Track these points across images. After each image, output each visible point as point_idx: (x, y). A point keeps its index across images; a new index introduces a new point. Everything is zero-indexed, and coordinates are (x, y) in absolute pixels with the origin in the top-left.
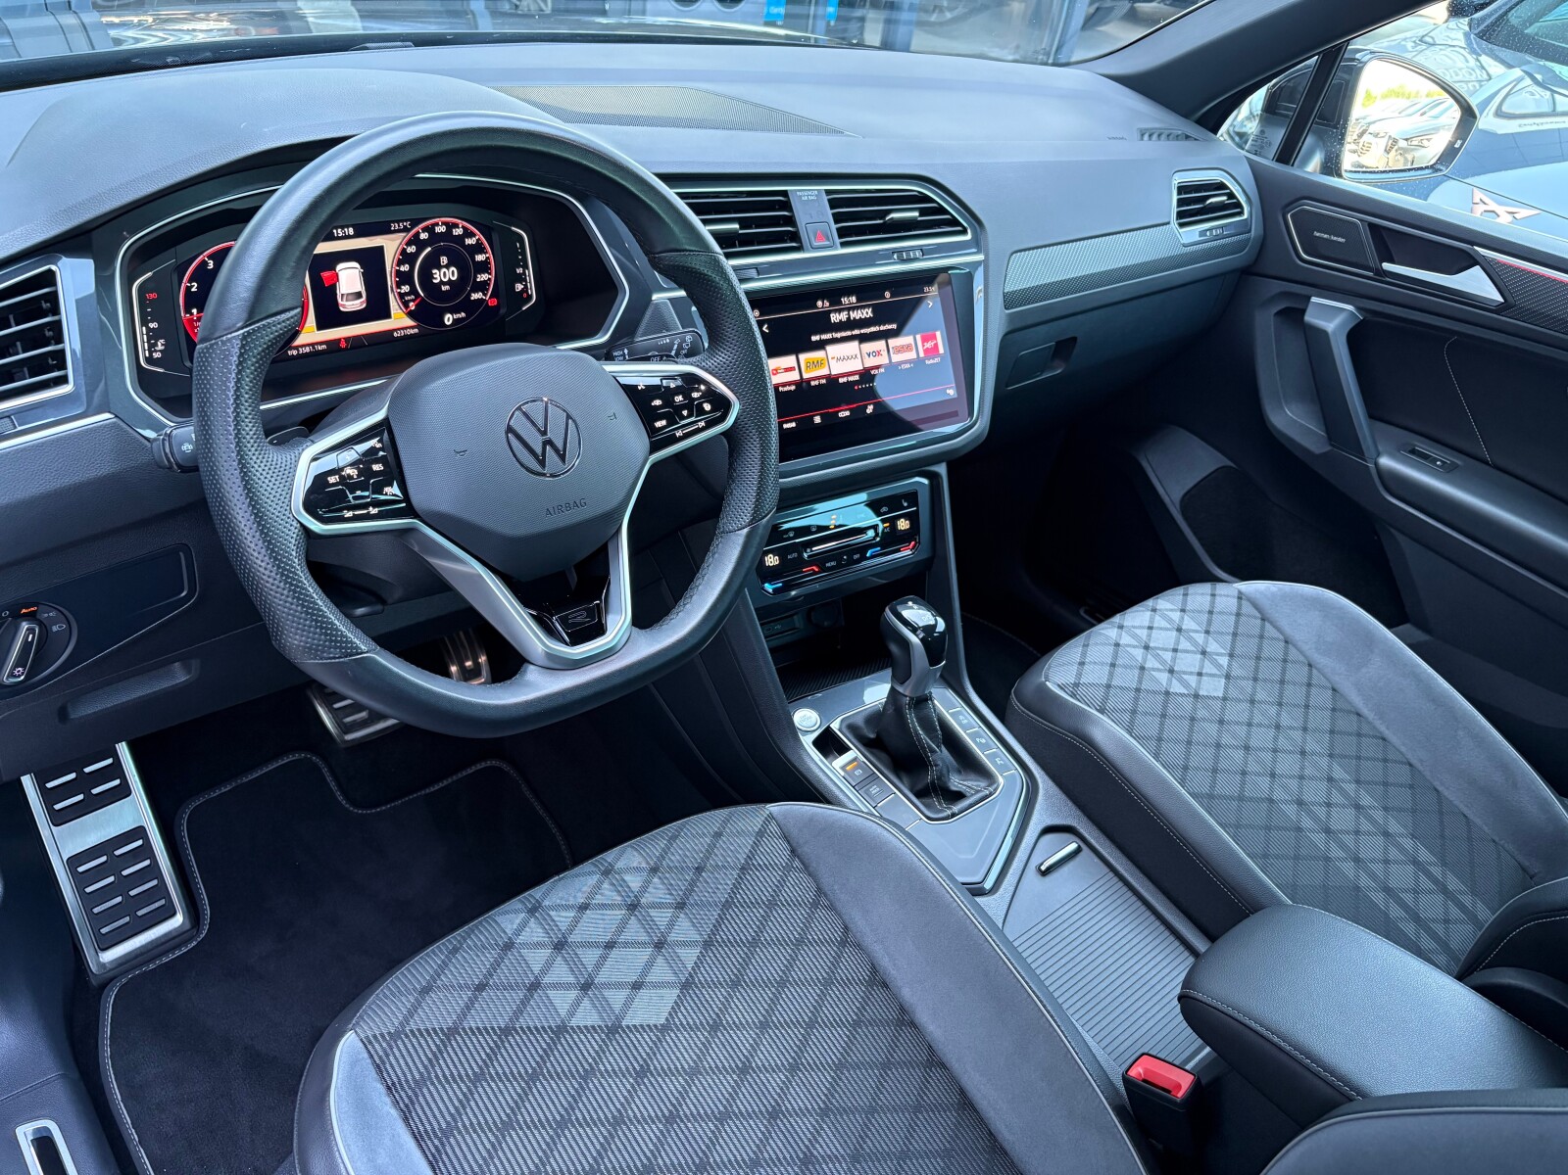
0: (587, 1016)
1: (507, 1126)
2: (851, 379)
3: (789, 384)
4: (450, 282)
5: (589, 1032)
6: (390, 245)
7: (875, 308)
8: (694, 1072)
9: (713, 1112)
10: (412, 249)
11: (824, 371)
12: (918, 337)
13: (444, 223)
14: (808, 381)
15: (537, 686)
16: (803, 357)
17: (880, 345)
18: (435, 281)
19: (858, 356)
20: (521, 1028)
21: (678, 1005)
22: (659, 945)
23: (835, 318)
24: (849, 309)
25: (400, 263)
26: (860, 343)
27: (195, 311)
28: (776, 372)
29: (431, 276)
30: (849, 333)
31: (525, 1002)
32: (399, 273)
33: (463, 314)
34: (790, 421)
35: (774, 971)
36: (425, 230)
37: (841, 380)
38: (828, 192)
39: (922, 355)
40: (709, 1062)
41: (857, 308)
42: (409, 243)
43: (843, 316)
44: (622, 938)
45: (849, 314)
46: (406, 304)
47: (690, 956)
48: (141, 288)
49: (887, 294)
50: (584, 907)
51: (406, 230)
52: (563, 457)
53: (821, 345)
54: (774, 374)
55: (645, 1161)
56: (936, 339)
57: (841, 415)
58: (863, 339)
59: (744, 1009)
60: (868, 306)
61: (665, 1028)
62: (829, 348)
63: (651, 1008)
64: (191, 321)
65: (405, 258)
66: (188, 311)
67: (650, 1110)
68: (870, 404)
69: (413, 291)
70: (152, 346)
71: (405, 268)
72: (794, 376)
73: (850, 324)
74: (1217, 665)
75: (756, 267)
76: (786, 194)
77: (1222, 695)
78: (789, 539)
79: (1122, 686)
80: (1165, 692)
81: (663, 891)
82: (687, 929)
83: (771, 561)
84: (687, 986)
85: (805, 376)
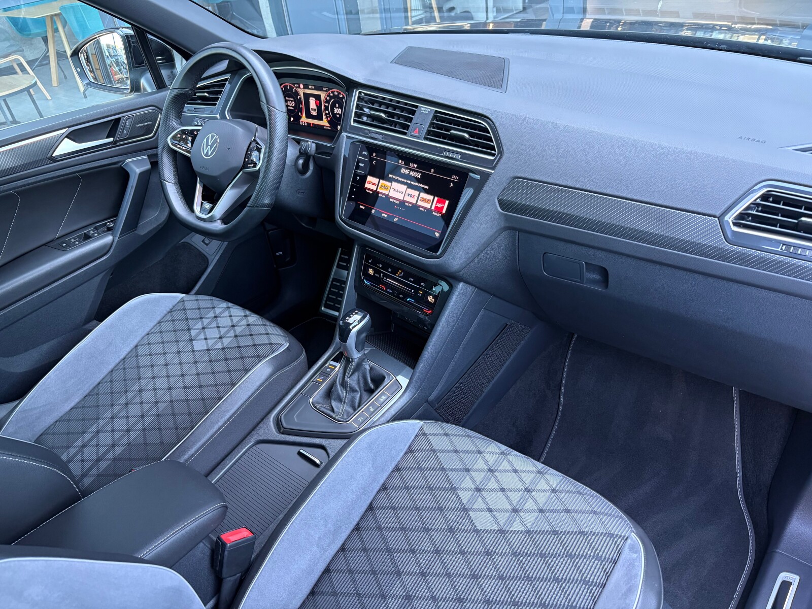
0: (194, 333)
2: (395, 201)
3: (371, 190)
4: (339, 114)
5: (189, 335)
6: (323, 95)
7: (423, 175)
8: (180, 363)
9: (169, 373)
10: (328, 99)
11: (387, 192)
12: (436, 199)
13: (337, 92)
14: (379, 193)
16: (382, 181)
17: (416, 193)
18: (335, 112)
19: (404, 193)
20: (188, 322)
21: (201, 351)
22: (221, 338)
23: (403, 171)
24: (411, 170)
25: (325, 102)
26: (407, 188)
28: (369, 182)
29: (334, 110)
30: (405, 181)
31: (196, 319)
32: (325, 106)
34: (363, 206)
35: (217, 369)
36: (332, 92)
37: (391, 200)
38: (435, 112)
39: (433, 208)
40: (184, 366)
41: (415, 171)
42: (328, 96)
43: (407, 172)
44: (221, 329)
45: (410, 172)
46: (327, 117)
47: (218, 346)
49: (432, 171)
50: (231, 316)
51: (326, 91)
53: (391, 180)
54: (367, 183)
56: (444, 204)
57: (383, 215)
58: (410, 186)
59: (203, 366)
60: (420, 172)
61: (193, 351)
62: (393, 183)
63: (199, 345)
67: (168, 359)
68: (397, 218)
69: (329, 114)
71: (327, 105)
72: (375, 188)
73: (408, 177)
74: (510, 521)
75: (382, 134)
76: (417, 107)
77: (479, 529)
78: (379, 267)
79: (441, 459)
80: (454, 487)
81: (241, 330)
82: (228, 342)
83: (371, 272)
84: (208, 350)
85: (378, 190)
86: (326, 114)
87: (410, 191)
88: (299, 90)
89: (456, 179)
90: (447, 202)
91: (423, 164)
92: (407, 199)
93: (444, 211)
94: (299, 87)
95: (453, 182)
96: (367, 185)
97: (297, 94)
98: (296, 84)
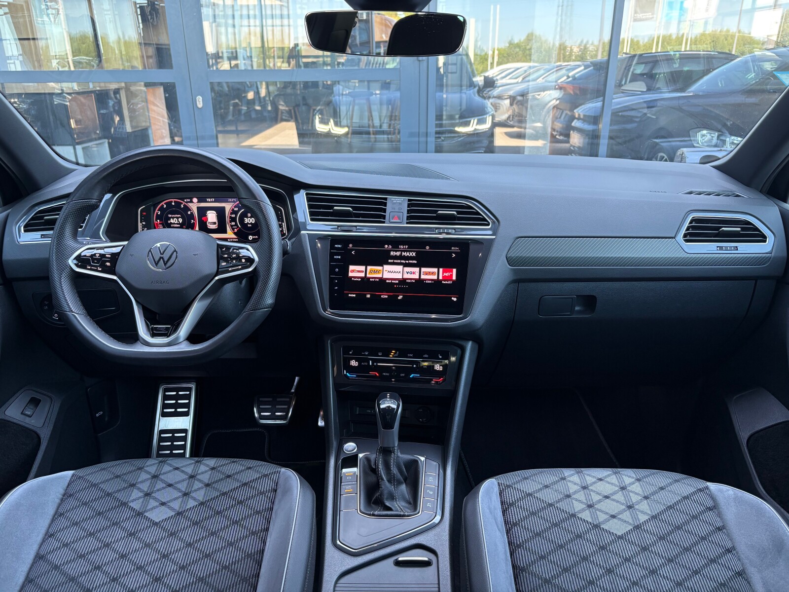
0: (136, 505)
1: (76, 524)
2: (393, 282)
3: (358, 278)
4: (251, 223)
5: (131, 510)
6: (228, 207)
7: (418, 253)
8: (147, 545)
9: (138, 563)
10: (236, 209)
11: (380, 276)
12: (441, 270)
14: (369, 278)
15: (138, 349)
16: (369, 268)
17: (416, 269)
18: (245, 222)
19: (401, 272)
20: (114, 496)
21: (169, 518)
22: (186, 494)
23: (392, 253)
24: (402, 251)
25: (231, 214)
26: (404, 267)
27: (158, 221)
28: (353, 271)
29: (244, 220)
30: (399, 261)
31: (124, 488)
32: (231, 217)
33: (257, 237)
34: (353, 294)
35: (215, 528)
37: (387, 281)
38: (409, 200)
39: (441, 278)
41: (407, 251)
42: (235, 207)
43: (398, 254)
44: (176, 485)
45: (402, 253)
46: (233, 229)
47: (191, 504)
48: (141, 211)
49: (428, 248)
50: (177, 469)
51: (234, 202)
52: (165, 264)
53: (381, 264)
54: (351, 272)
55: (100, 564)
56: (452, 272)
57: (382, 296)
58: (405, 265)
60: (414, 251)
61: (155, 524)
63: (158, 515)
64: (157, 224)
65: (233, 212)
66: (156, 220)
67: (120, 549)
68: (401, 295)
69: (236, 225)
71: (233, 216)
72: (363, 275)
73: (401, 257)
74: (634, 517)
75: (356, 226)
76: (386, 199)
77: (620, 534)
78: (365, 355)
79: (541, 498)
80: (572, 514)
81: (208, 477)
82: (200, 495)
83: (354, 363)
84: (179, 514)
85: (368, 276)
86: (232, 226)
87: (407, 269)
88: (190, 205)
89: (457, 250)
90: (454, 270)
91: (412, 243)
92: (406, 276)
93: (454, 278)
94: (191, 202)
95: (454, 253)
96: (350, 274)
97: (187, 209)
98: (186, 198)
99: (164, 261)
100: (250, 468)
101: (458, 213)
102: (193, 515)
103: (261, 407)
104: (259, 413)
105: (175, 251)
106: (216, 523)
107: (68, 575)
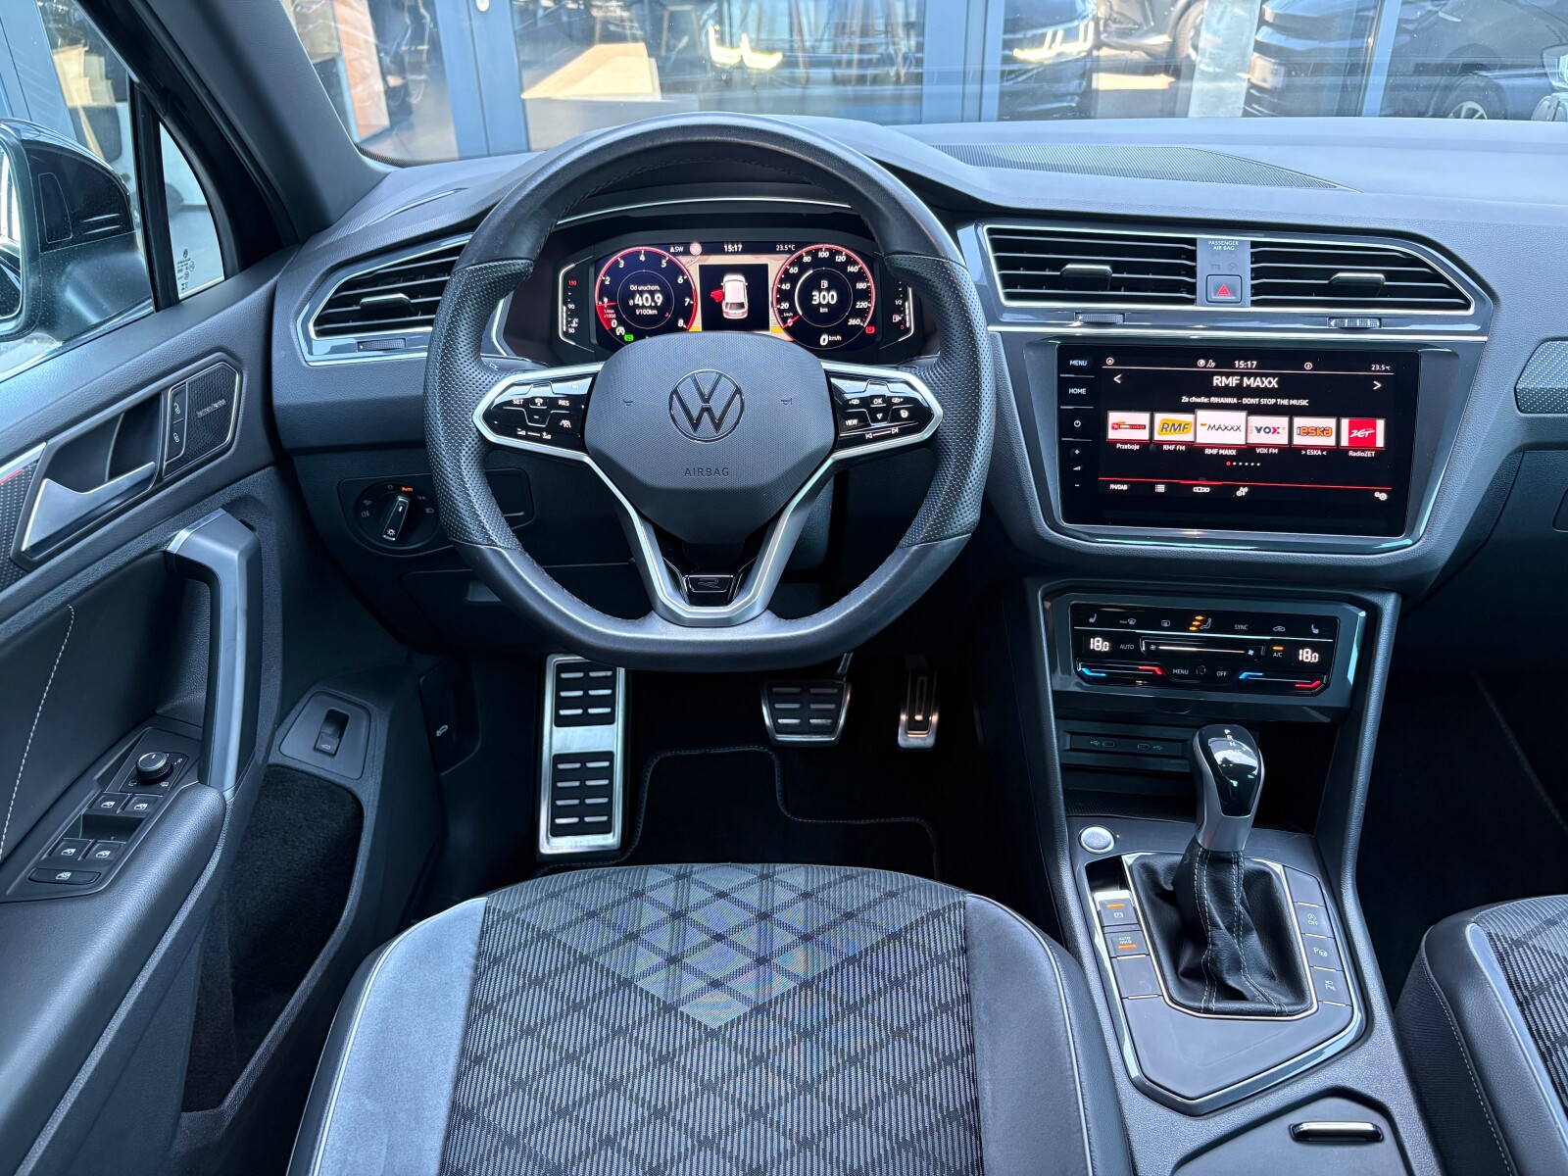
0: (655, 985)
1: (529, 1031)
2: (1223, 452)
3: (1132, 442)
4: (828, 305)
5: (647, 998)
6: (775, 265)
7: (1282, 379)
8: (708, 1087)
9: (700, 1132)
10: (794, 270)
11: (1188, 437)
12: (1345, 422)
13: (827, 249)
14: (1161, 444)
16: (1159, 417)
17: (1282, 422)
18: (814, 302)
19: (1243, 429)
20: (597, 963)
21: (739, 1021)
22: (761, 961)
23: (1218, 381)
24: (1242, 375)
25: (782, 281)
26: (1249, 414)
27: (606, 300)
28: (1118, 426)
29: (811, 298)
30: (1234, 401)
31: (615, 945)
32: (779, 290)
33: (839, 338)
34: (1123, 483)
35: (854, 1046)
36: (808, 253)
37: (1207, 451)
38: (1254, 245)
39: (1345, 442)
40: (729, 1087)
41: (1255, 375)
42: (792, 264)
43: (1233, 381)
44: (733, 938)
45: (1242, 380)
46: (784, 320)
47: (781, 985)
48: (566, 275)
49: (1309, 366)
50: (721, 895)
51: (790, 252)
52: (717, 426)
53: (1191, 409)
54: (1113, 428)
55: (612, 1133)
56: (1375, 428)
57: (1196, 490)
58: (1253, 410)
59: (797, 1060)
60: (1274, 376)
61: (713, 1034)
62: (1202, 414)
63: (714, 1010)
64: (602, 308)
65: (787, 277)
66: (601, 299)
67: (648, 1094)
68: (1244, 486)
69: (792, 308)
70: (569, 323)
71: (786, 287)
72: (1144, 435)
73: (1239, 391)
75: (1122, 312)
76: (1193, 242)
78: (1128, 626)
81: (801, 917)
82: (798, 962)
83: (1099, 645)
84: (759, 1009)
85: (1157, 437)
86: (781, 312)
87: (1258, 421)
88: (683, 260)
89: (1386, 371)
90: (1380, 424)
91: (1269, 356)
92: (1255, 438)
93: (1380, 442)
94: (687, 252)
95: (1378, 378)
96: (1112, 435)
97: (675, 270)
98: (674, 244)
99: (712, 418)
100: (892, 894)
101: (1389, 276)
102: (793, 1011)
103: (777, 706)
104: (774, 717)
105: (738, 391)
106: (855, 1034)
107: (542, 1160)
